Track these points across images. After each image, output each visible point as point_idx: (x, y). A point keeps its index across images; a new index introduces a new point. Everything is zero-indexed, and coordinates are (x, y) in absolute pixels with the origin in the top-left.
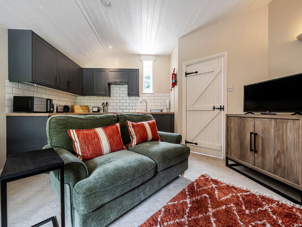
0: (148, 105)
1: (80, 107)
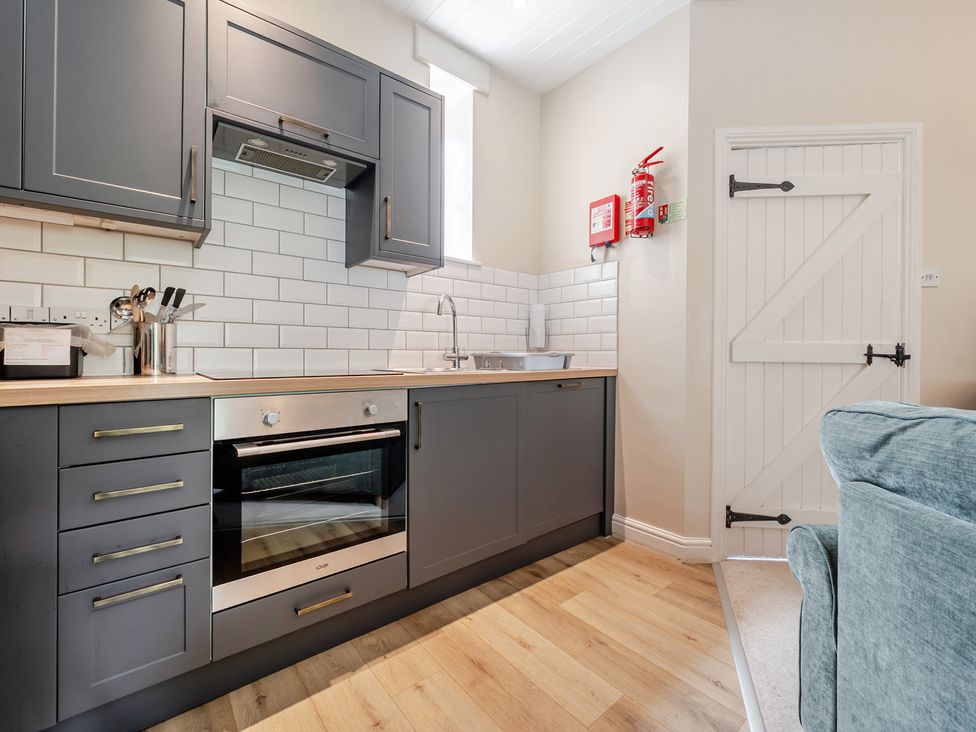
0: (459, 328)
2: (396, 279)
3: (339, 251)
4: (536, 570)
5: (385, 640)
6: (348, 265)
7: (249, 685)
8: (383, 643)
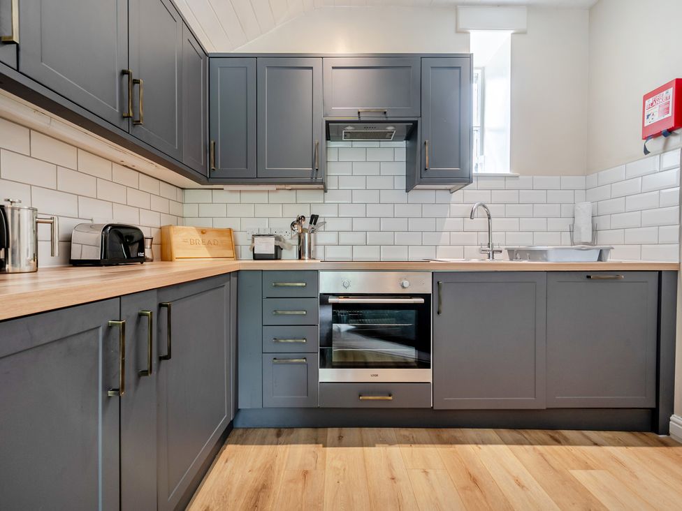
0: (493, 228)
1: (197, 236)
2: (442, 196)
3: (402, 183)
4: (557, 436)
5: (415, 436)
6: (407, 191)
7: (337, 429)
8: (413, 437)
